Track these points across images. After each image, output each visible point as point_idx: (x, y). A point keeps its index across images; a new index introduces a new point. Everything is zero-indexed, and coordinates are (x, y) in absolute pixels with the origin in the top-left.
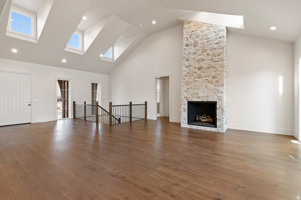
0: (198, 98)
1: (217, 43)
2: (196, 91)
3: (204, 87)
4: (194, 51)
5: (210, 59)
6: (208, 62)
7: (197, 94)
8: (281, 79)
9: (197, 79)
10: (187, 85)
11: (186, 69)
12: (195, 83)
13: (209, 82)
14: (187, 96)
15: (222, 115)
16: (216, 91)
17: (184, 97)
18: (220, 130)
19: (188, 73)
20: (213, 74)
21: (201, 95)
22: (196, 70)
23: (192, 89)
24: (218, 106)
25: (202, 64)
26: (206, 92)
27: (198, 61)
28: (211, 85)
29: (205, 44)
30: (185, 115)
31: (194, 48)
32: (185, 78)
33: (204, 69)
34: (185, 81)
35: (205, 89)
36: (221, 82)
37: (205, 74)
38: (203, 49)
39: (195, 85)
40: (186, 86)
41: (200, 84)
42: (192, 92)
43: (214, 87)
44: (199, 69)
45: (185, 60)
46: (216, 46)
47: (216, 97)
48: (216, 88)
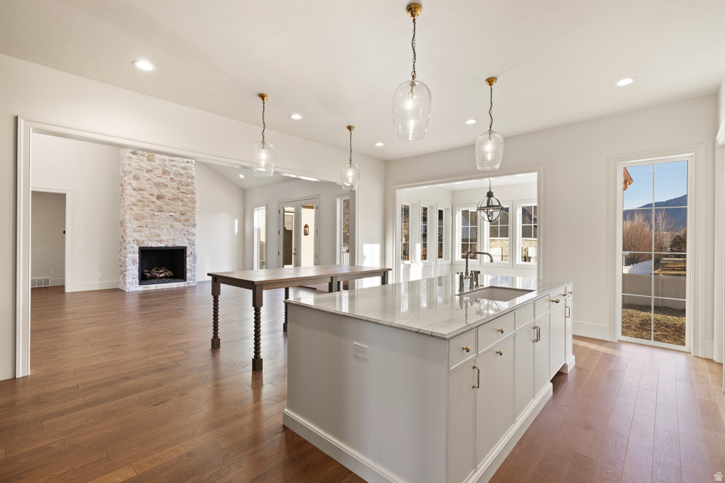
0: (160, 241)
1: (184, 168)
2: (156, 231)
3: (168, 226)
4: (150, 168)
5: (176, 187)
6: (173, 191)
7: (158, 235)
9: (156, 213)
10: (138, 220)
11: (134, 192)
12: (152, 219)
13: (176, 220)
14: (139, 238)
15: (194, 263)
16: (186, 233)
17: (134, 241)
18: (192, 283)
19: (140, 201)
20: (181, 209)
21: (163, 237)
22: (154, 199)
23: (147, 226)
24: (188, 253)
25: (164, 191)
26: (172, 233)
27: (158, 185)
28: (179, 224)
29: (166, 163)
30: (133, 270)
31: (148, 162)
32: (134, 207)
33: (167, 200)
34: (133, 212)
35: (171, 230)
36: (192, 221)
37: (169, 207)
38: (164, 170)
39: (153, 222)
40: (137, 222)
41: (163, 221)
42: (148, 232)
43: (183, 227)
44: (159, 197)
45: (131, 177)
46: (183, 172)
47: (186, 240)
48: (186, 228)
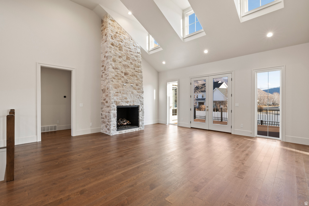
0: (127, 102)
1: (136, 56)
2: (125, 95)
3: (131, 92)
4: (120, 55)
5: (133, 68)
6: (132, 70)
7: (126, 98)
8: (155, 90)
9: (125, 84)
10: (116, 88)
11: (113, 70)
12: (123, 88)
13: (135, 89)
14: (117, 100)
15: (143, 116)
16: (139, 97)
17: (114, 102)
18: (142, 129)
19: (116, 76)
20: (136, 81)
21: (128, 100)
22: (123, 75)
23: (120, 93)
24: (140, 109)
25: (128, 70)
26: (133, 97)
27: (125, 66)
28: (136, 91)
29: (128, 52)
30: (114, 121)
31: (119, 51)
32: (114, 80)
33: (129, 76)
34: (113, 83)
35: (132, 95)
36: (141, 89)
37: (130, 80)
38: (127, 57)
39: (123, 90)
40: (115, 89)
41: (128, 89)
42: (121, 96)
43: (137, 93)
44: (126, 74)
45: (112, 60)
46: (136, 58)
47: (139, 102)
48: (139, 94)
